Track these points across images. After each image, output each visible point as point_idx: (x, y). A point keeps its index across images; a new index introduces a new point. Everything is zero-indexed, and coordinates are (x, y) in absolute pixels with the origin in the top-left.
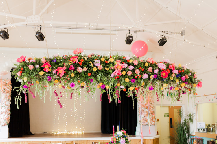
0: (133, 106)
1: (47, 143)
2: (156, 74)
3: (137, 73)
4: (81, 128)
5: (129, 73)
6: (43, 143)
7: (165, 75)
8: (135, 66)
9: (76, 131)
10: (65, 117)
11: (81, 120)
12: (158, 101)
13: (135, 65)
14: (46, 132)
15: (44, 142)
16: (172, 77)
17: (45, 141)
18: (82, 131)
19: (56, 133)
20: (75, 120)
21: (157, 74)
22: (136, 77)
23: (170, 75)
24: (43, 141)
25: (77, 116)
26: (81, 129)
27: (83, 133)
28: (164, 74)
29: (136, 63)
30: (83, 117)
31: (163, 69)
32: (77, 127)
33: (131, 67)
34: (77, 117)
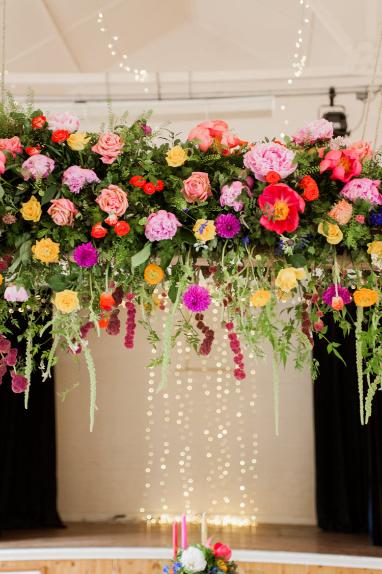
0: (93, 407)
1: (59, 567)
2: (231, 210)
3: (107, 209)
4: (242, 505)
5: (63, 211)
6: (46, 568)
7: (286, 211)
8: (101, 170)
9: (225, 514)
10: (184, 458)
11: (243, 471)
12: (239, 374)
13: (104, 160)
14: (123, 516)
15: (49, 565)
16: (335, 222)
17: (52, 561)
18: (248, 514)
19: (154, 521)
20: (221, 472)
21: (237, 209)
22: (98, 228)
23: (319, 210)
24: (46, 561)
25: (229, 456)
26: (243, 509)
27: (254, 525)
28: (281, 209)
29: (110, 152)
30: (248, 464)
31: (273, 175)
32: (227, 500)
33: (77, 176)
34: (228, 461)
